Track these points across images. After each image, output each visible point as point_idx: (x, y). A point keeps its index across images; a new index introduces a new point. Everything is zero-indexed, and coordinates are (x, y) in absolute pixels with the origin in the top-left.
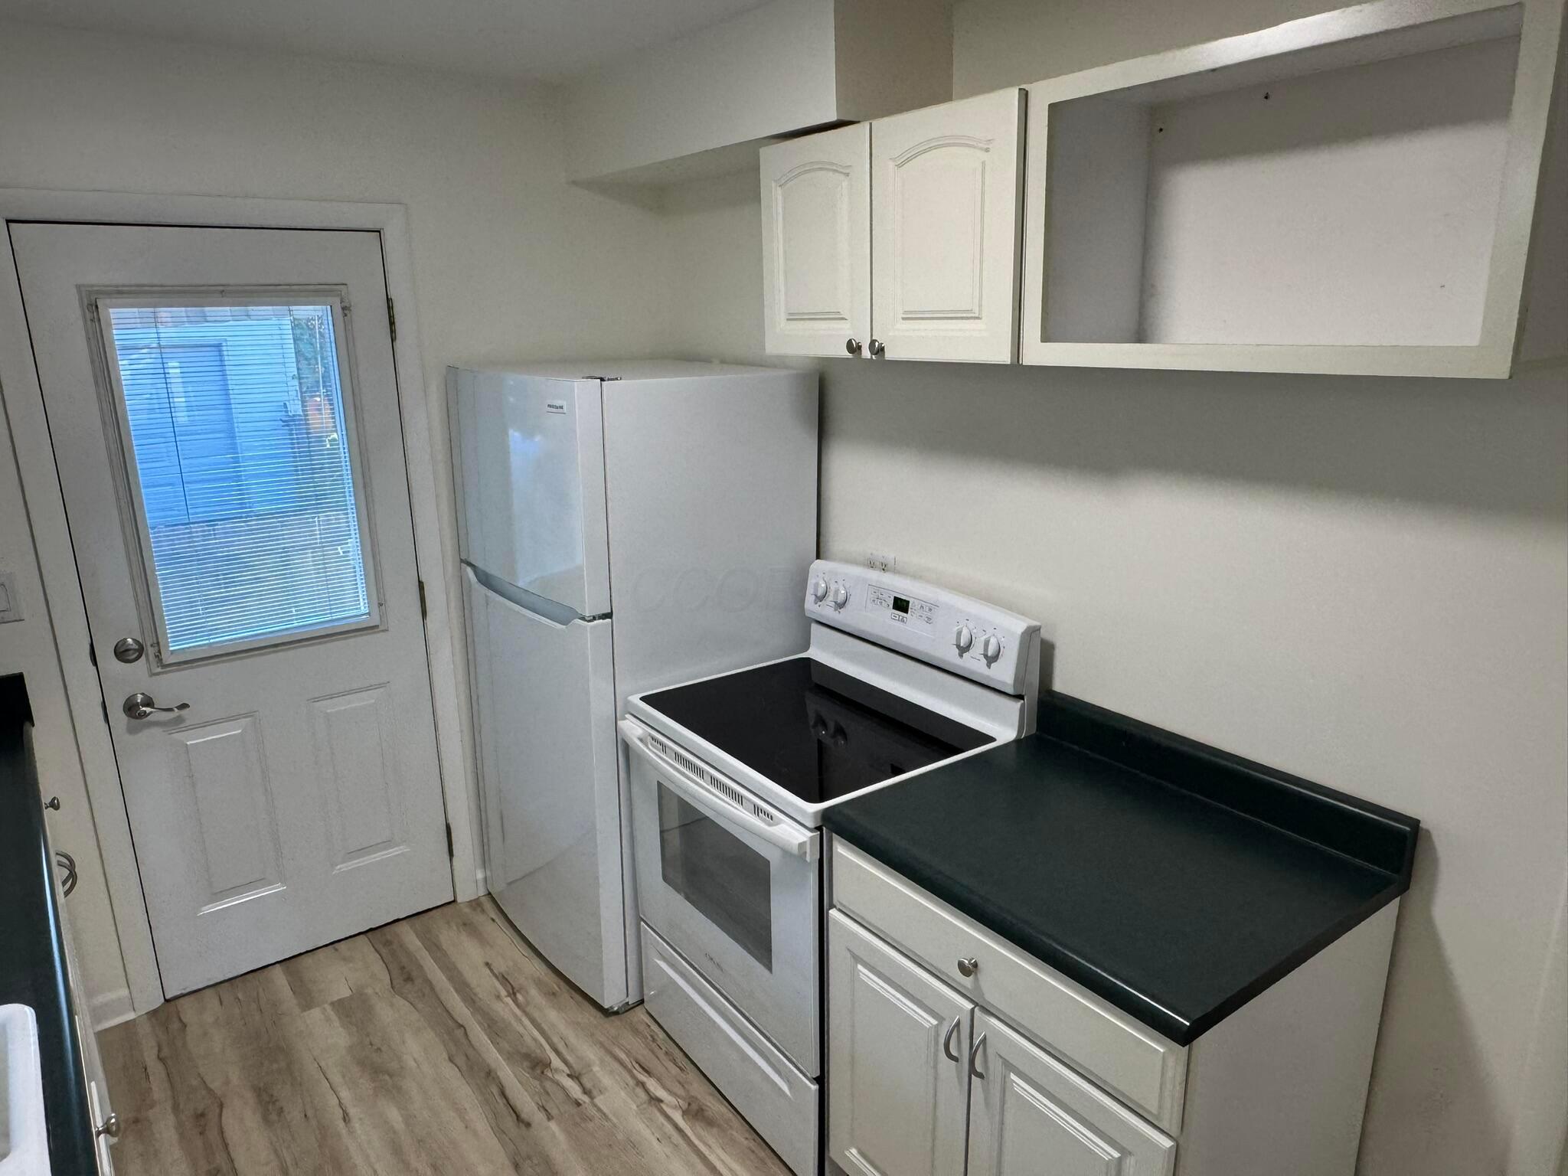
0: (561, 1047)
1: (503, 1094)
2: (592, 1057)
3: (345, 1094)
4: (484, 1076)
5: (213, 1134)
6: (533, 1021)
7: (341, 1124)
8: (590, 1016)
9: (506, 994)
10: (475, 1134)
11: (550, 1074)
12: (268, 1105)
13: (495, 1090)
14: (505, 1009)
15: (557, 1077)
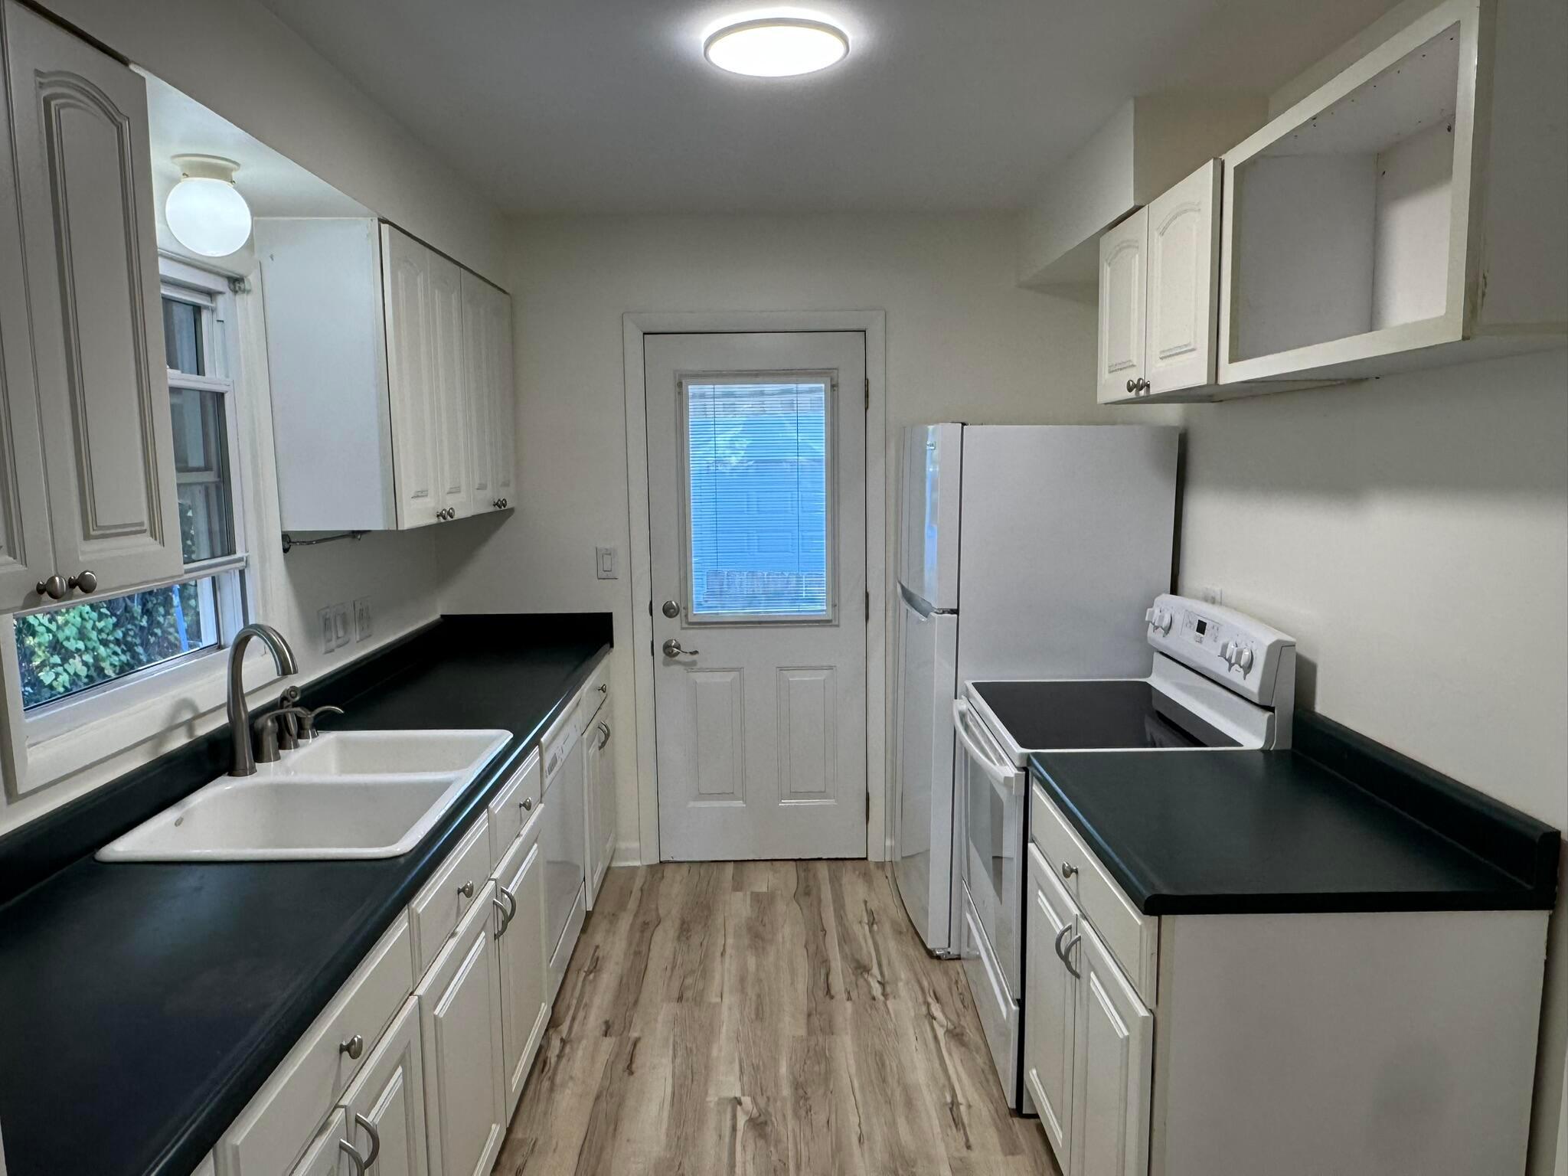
0: (884, 962)
1: (827, 975)
2: (903, 976)
3: (730, 941)
4: (820, 962)
5: (647, 934)
6: (875, 944)
7: (718, 954)
8: (917, 953)
9: (867, 922)
10: (796, 990)
11: (866, 976)
12: (685, 930)
13: (823, 972)
14: (861, 932)
15: (870, 979)
